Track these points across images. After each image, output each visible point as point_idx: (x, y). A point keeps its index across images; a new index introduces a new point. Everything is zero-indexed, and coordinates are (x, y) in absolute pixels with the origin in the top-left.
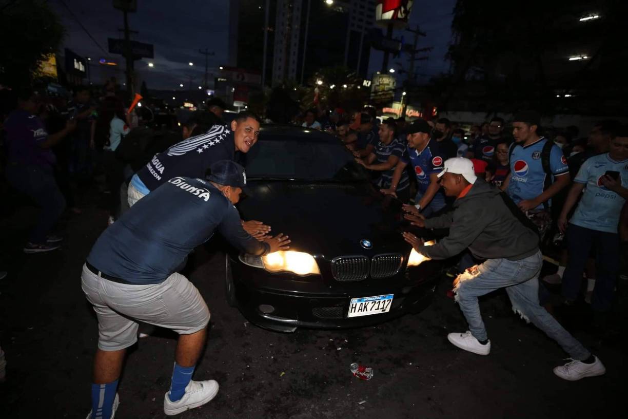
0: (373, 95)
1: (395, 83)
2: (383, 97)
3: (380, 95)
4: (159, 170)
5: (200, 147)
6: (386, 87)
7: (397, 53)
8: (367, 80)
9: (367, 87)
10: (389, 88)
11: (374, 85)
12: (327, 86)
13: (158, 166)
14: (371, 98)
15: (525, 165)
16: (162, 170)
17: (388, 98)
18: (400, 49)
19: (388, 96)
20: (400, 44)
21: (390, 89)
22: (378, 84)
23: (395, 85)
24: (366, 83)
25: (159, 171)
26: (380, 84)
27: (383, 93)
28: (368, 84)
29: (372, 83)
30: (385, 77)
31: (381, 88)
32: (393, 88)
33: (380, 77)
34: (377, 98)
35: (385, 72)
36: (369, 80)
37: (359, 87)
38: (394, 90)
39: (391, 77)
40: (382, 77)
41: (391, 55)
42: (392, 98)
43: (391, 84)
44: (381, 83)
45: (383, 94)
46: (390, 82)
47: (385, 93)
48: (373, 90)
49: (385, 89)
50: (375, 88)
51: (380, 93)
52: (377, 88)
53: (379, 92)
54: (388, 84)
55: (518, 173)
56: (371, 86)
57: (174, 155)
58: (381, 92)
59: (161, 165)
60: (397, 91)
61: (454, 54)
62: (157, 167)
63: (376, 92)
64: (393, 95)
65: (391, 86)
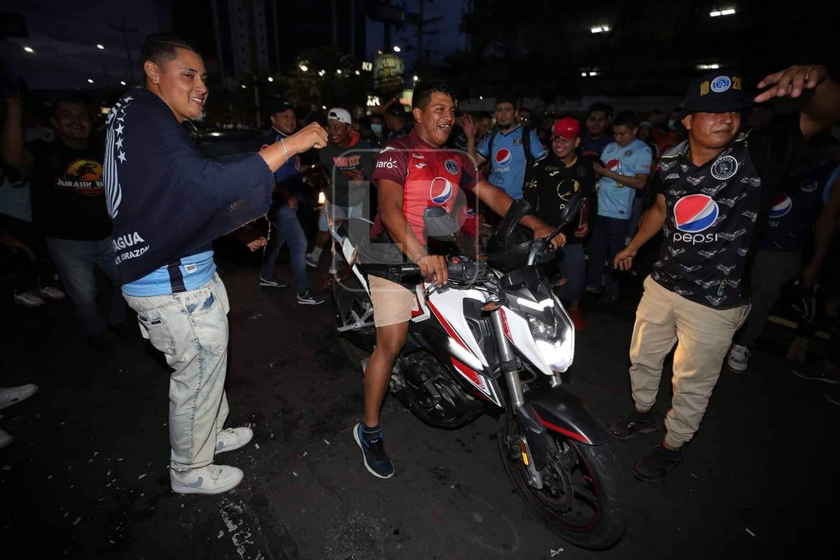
0: (377, 82)
1: (403, 66)
2: (390, 85)
3: (386, 82)
4: (135, 243)
5: (117, 153)
6: (393, 70)
7: (400, 25)
8: (366, 62)
9: (369, 72)
10: (396, 72)
11: (376, 69)
12: (314, 73)
13: (129, 242)
14: (376, 87)
15: (508, 152)
16: (138, 238)
17: (397, 86)
18: (403, 19)
19: (396, 83)
20: (403, 13)
21: (398, 74)
22: (382, 67)
23: (403, 68)
24: (367, 66)
25: (139, 242)
26: (384, 68)
27: (389, 79)
28: (368, 67)
29: (373, 66)
30: (389, 58)
31: (386, 72)
32: (401, 72)
33: (383, 58)
34: (383, 86)
35: (388, 51)
36: (369, 62)
37: (358, 73)
38: (402, 75)
39: (397, 57)
40: (386, 58)
41: (393, 28)
42: (401, 84)
43: (398, 67)
44: (385, 65)
45: (389, 81)
46: (396, 64)
47: (392, 79)
48: (376, 76)
49: (392, 74)
50: (378, 72)
51: (386, 80)
52: (381, 73)
53: (384, 77)
54: (395, 67)
55: (501, 164)
56: (372, 69)
57: (118, 208)
58: (387, 77)
59: (130, 236)
60: (407, 75)
61: (469, 25)
62: (131, 244)
63: (380, 78)
64: (403, 82)
65: (398, 69)
